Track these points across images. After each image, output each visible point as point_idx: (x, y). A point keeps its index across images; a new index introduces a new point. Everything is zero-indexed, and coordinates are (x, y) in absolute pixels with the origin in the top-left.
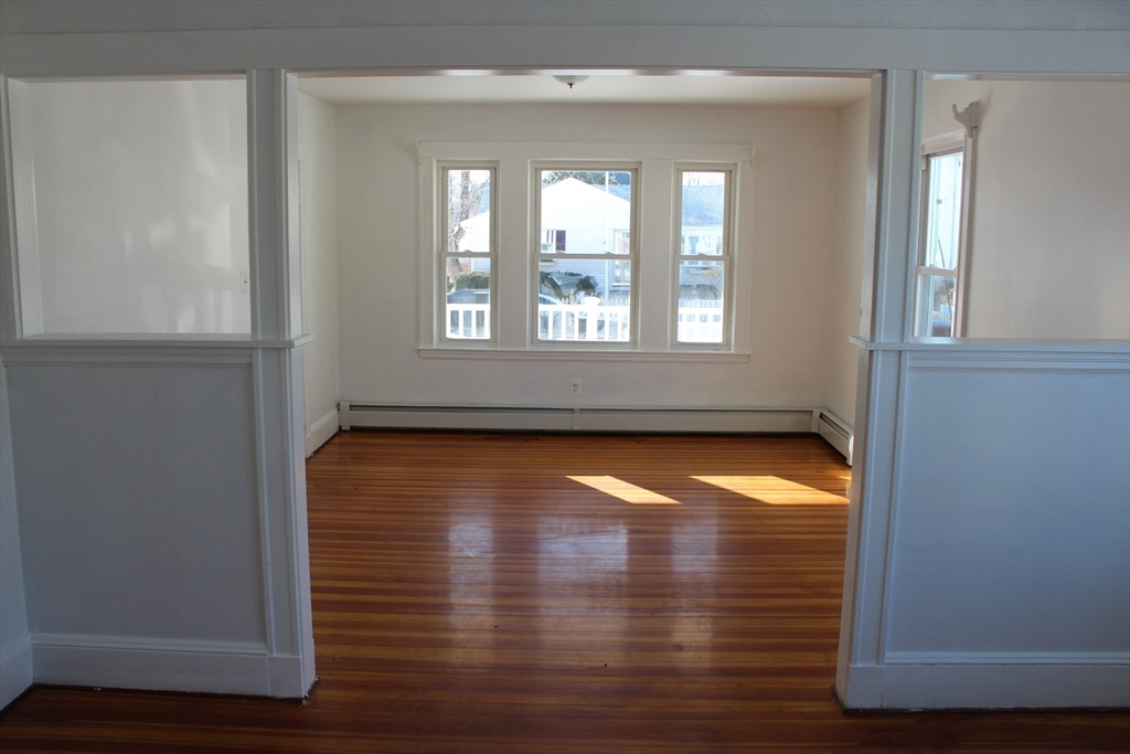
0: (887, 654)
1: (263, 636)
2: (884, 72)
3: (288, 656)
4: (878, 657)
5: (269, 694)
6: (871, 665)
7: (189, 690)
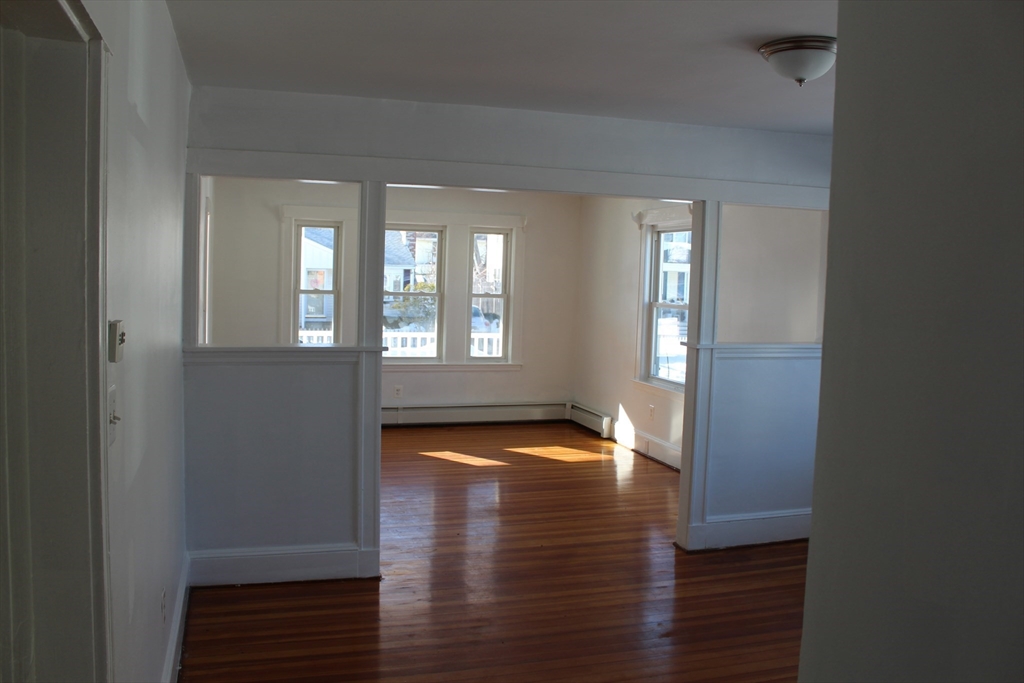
0: (708, 518)
1: (355, 538)
2: (704, 202)
3: (370, 549)
4: (703, 520)
5: (358, 576)
6: (700, 524)
7: (302, 579)
